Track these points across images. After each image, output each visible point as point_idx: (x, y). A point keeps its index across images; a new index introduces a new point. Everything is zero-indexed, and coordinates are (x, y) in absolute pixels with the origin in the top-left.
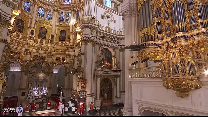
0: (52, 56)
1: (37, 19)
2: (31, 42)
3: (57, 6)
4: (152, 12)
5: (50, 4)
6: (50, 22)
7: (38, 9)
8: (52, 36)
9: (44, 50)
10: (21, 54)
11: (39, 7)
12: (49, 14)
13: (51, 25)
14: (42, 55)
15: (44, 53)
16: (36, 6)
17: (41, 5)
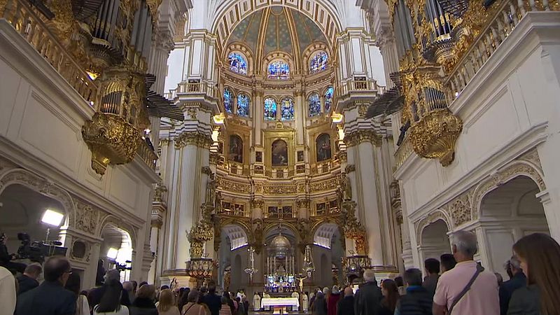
0: (307, 202)
1: (265, 126)
2: (259, 178)
3: (299, 83)
4: (412, 18)
5: (284, 83)
6: (290, 124)
7: (264, 103)
8: (298, 155)
9: (287, 193)
10: (244, 208)
11: (264, 99)
12: (287, 105)
13: (294, 131)
14: (285, 204)
15: (288, 199)
16: (258, 97)
17: (267, 92)
